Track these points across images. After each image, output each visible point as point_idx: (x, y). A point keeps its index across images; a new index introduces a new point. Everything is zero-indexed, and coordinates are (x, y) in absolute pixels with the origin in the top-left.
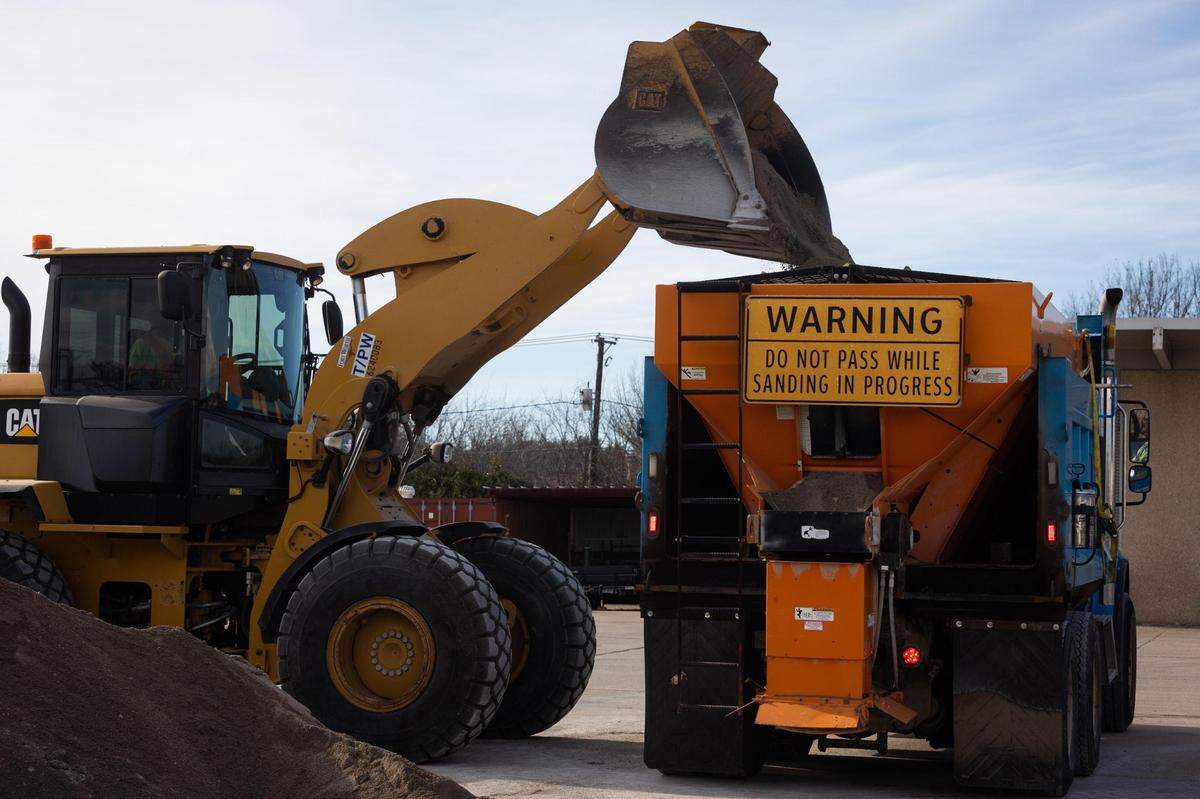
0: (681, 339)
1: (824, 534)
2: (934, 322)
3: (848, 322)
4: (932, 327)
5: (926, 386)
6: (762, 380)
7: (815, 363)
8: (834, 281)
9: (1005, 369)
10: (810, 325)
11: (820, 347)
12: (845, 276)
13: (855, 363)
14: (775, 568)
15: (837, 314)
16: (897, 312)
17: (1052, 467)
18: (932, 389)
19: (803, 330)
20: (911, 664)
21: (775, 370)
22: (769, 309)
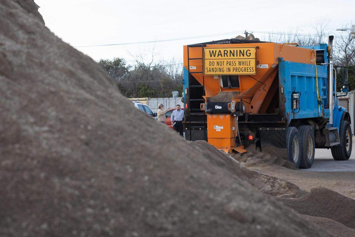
0: (189, 59)
1: (220, 108)
2: (249, 53)
3: (228, 54)
4: (248, 55)
5: (248, 69)
6: (208, 69)
7: (221, 65)
8: (226, 43)
9: (268, 65)
10: (220, 55)
11: (222, 60)
12: (229, 42)
13: (231, 64)
14: (209, 116)
15: (226, 52)
16: (240, 51)
17: (282, 89)
18: (249, 70)
19: (218, 56)
20: (251, 139)
21: (212, 67)
22: (210, 51)
